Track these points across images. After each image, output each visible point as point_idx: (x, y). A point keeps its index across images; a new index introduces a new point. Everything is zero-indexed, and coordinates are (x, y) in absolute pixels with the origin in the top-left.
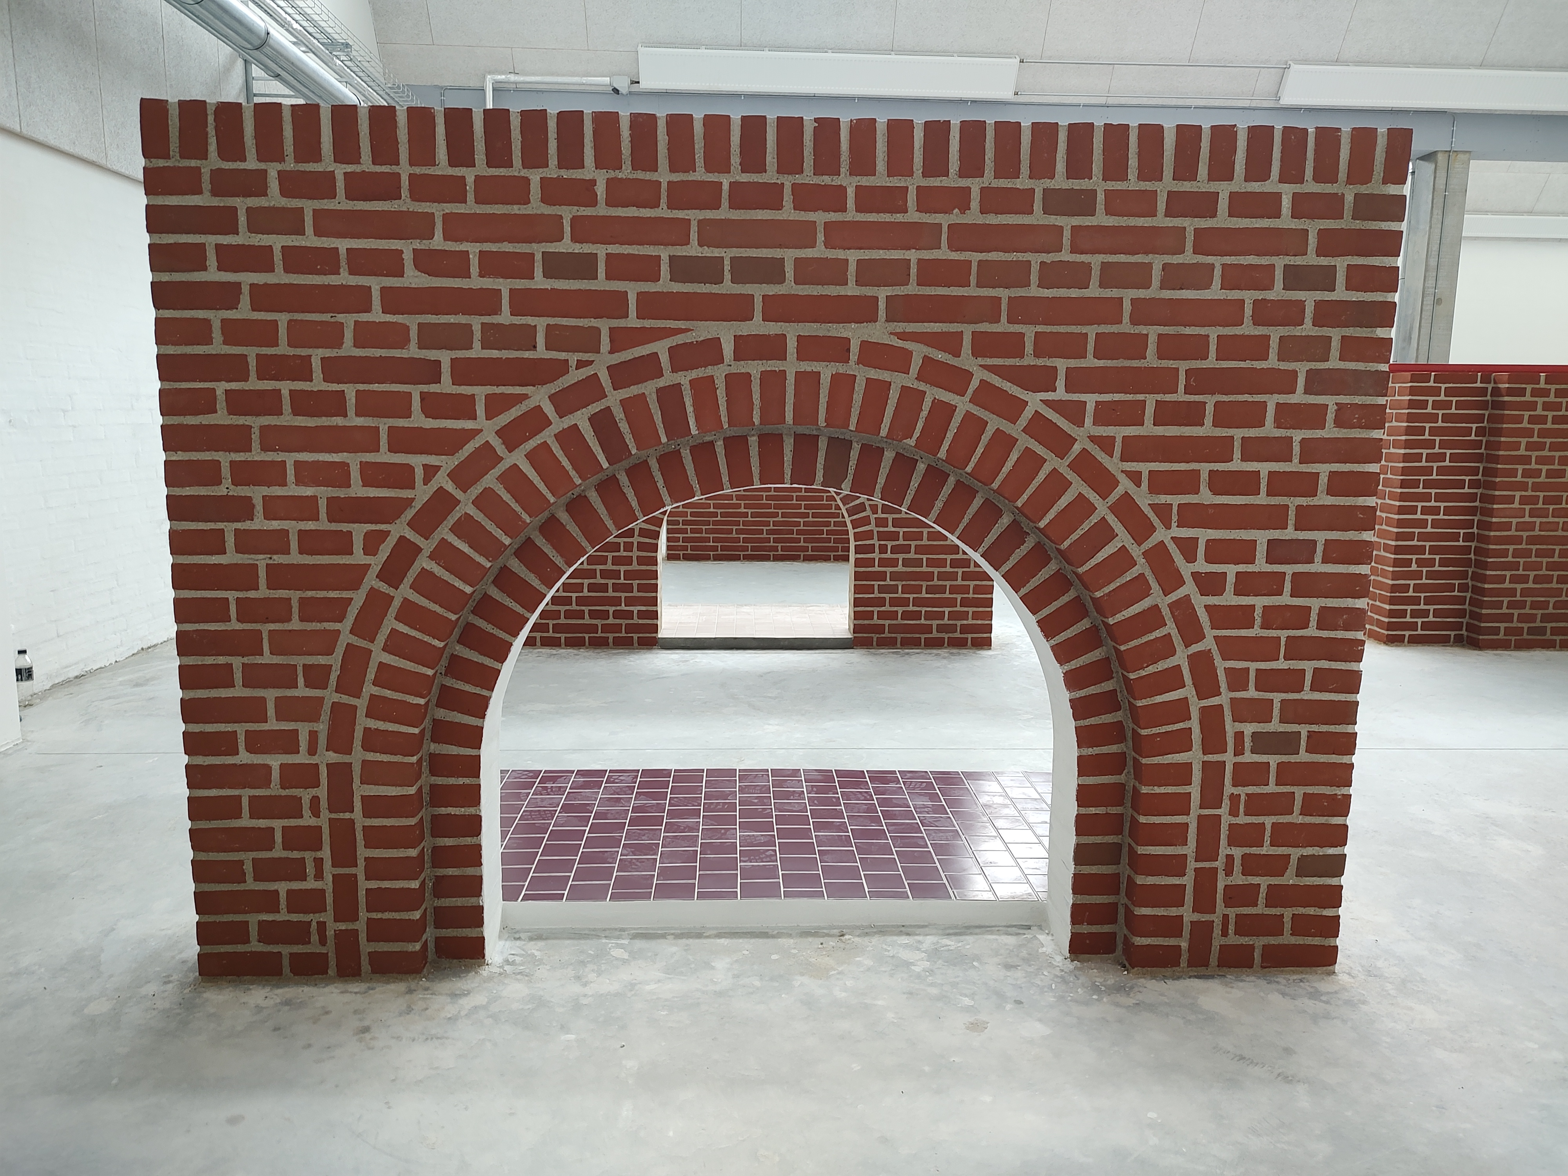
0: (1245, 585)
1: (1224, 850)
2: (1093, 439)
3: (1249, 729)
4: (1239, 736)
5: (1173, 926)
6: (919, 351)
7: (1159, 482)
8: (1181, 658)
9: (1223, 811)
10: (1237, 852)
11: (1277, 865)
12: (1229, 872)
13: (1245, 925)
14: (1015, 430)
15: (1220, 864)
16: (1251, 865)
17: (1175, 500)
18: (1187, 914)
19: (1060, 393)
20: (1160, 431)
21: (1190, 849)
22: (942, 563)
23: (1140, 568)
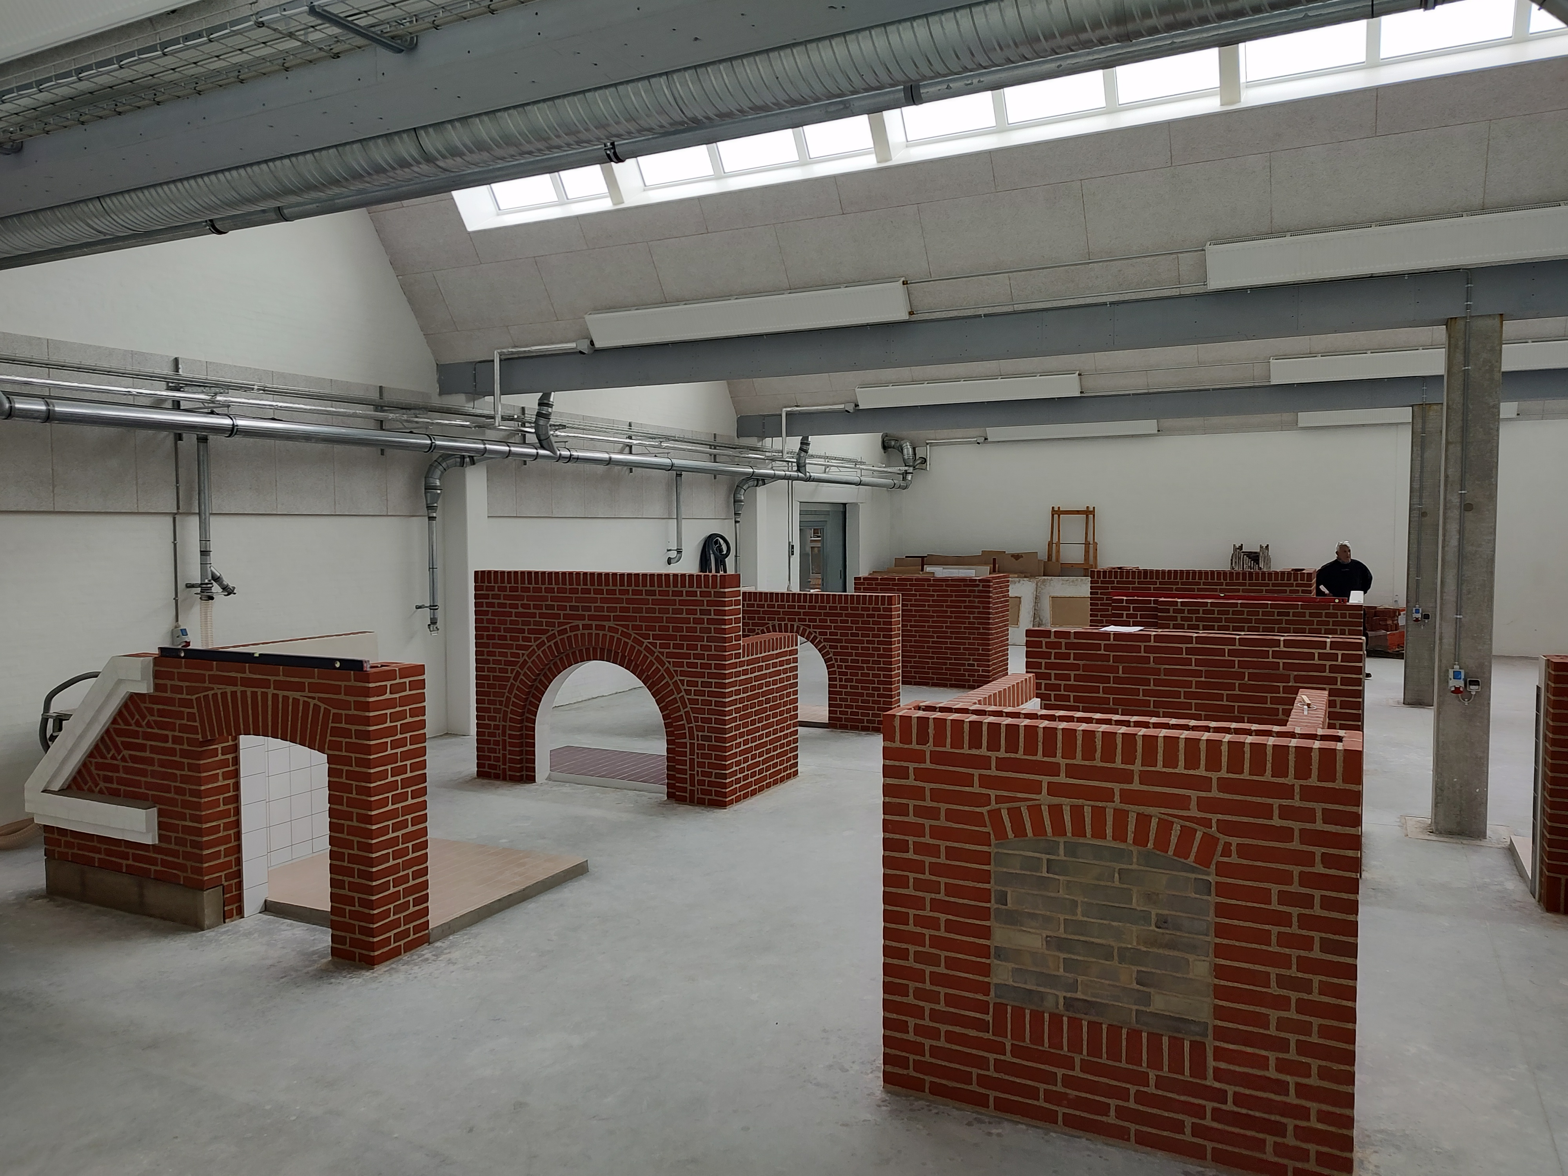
0: (696, 693)
1: (696, 769)
2: (659, 652)
3: (700, 734)
4: (698, 735)
5: (684, 790)
6: (620, 628)
7: (675, 664)
8: (682, 713)
9: (695, 757)
10: (700, 770)
11: (709, 775)
12: (698, 775)
13: (703, 792)
14: (642, 649)
15: (695, 772)
16: (704, 774)
17: (679, 669)
18: (688, 786)
19: (651, 640)
20: (674, 651)
21: (688, 767)
22: (868, 688)
23: (672, 687)
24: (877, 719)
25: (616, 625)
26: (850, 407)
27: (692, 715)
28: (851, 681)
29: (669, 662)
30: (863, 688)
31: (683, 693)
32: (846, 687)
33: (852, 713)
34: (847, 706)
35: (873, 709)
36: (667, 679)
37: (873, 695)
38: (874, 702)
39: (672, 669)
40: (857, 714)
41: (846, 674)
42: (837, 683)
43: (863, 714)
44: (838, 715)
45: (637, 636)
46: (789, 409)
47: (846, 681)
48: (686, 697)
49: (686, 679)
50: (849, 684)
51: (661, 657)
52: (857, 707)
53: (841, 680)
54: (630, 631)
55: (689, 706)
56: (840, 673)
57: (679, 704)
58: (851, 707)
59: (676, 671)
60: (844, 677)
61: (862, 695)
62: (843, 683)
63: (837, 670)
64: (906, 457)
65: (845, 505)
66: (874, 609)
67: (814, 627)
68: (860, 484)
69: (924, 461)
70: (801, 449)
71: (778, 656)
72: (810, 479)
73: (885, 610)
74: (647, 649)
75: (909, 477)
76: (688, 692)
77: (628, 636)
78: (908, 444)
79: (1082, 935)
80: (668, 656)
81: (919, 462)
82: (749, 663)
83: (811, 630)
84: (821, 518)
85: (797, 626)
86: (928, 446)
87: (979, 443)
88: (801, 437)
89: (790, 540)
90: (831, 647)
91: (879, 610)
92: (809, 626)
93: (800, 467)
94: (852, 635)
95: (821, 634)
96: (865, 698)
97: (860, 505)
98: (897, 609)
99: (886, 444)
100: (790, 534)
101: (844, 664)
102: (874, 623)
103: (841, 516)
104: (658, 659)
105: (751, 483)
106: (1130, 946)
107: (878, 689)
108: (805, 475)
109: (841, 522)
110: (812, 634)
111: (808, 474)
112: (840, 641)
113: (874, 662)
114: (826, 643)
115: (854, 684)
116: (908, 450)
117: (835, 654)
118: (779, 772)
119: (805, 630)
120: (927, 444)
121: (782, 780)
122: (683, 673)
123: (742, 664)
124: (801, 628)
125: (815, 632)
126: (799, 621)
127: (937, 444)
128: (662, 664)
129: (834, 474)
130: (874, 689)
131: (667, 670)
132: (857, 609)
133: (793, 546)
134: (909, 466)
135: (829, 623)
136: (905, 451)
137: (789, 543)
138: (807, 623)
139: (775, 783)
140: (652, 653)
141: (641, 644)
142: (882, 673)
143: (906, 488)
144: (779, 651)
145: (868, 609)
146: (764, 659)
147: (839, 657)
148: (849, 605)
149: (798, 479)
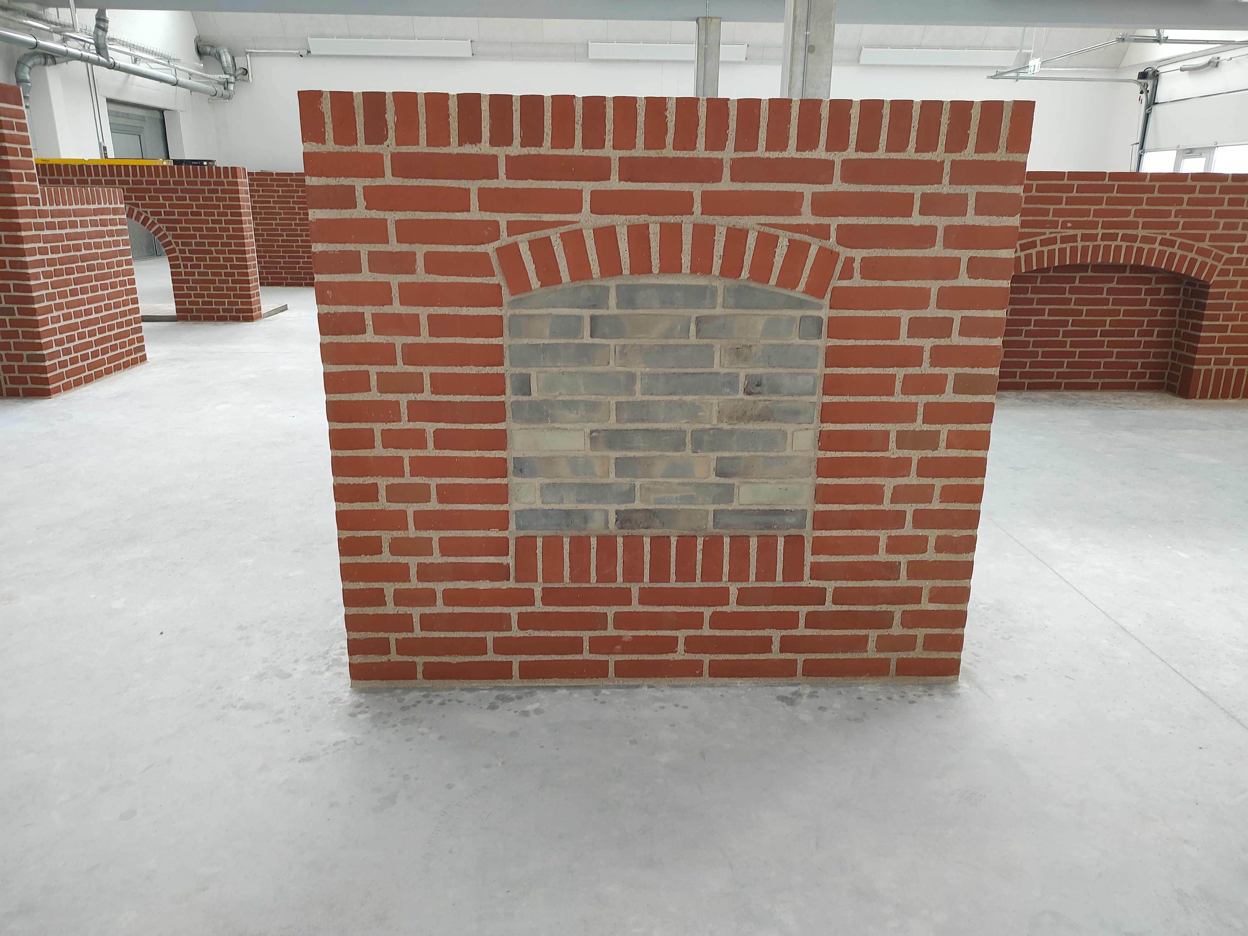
24: (234, 308)
28: (199, 266)
30: (213, 274)
34: (196, 296)
35: (228, 296)
37: (227, 282)
38: (228, 289)
40: (210, 303)
41: (191, 259)
42: (182, 270)
43: (217, 303)
44: (188, 306)
47: (192, 267)
50: (196, 271)
52: (209, 296)
53: (186, 266)
56: (184, 259)
58: (202, 296)
60: (189, 264)
63: (180, 256)
64: (225, 64)
65: (161, 111)
66: (216, 183)
68: (176, 84)
69: (246, 72)
70: (97, 26)
72: (113, 66)
75: (231, 87)
79: (643, 421)
81: (240, 72)
83: (141, 210)
86: (248, 56)
87: (301, 56)
89: (101, 140)
91: (222, 184)
92: (137, 205)
93: (101, 49)
95: (153, 214)
96: (217, 285)
97: (181, 114)
98: (243, 184)
99: (200, 50)
101: (187, 249)
102: (218, 199)
103: (159, 126)
105: (37, 60)
106: (708, 426)
107: (233, 274)
108: (108, 60)
109: (160, 131)
110: (142, 214)
111: (111, 60)
112: (179, 222)
113: (223, 245)
114: (161, 225)
115: (202, 270)
117: (174, 237)
118: (121, 356)
119: (132, 210)
120: (247, 53)
121: (126, 365)
123: (43, 214)
125: (146, 212)
127: (257, 54)
129: (142, 67)
130: (226, 274)
132: (195, 183)
133: (105, 148)
134: (230, 75)
135: (161, 201)
136: (224, 58)
137: (100, 144)
138: (134, 201)
139: (118, 368)
142: (234, 256)
143: (229, 98)
144: (96, 206)
145: (209, 183)
146: (76, 213)
148: (184, 179)
149: (98, 63)
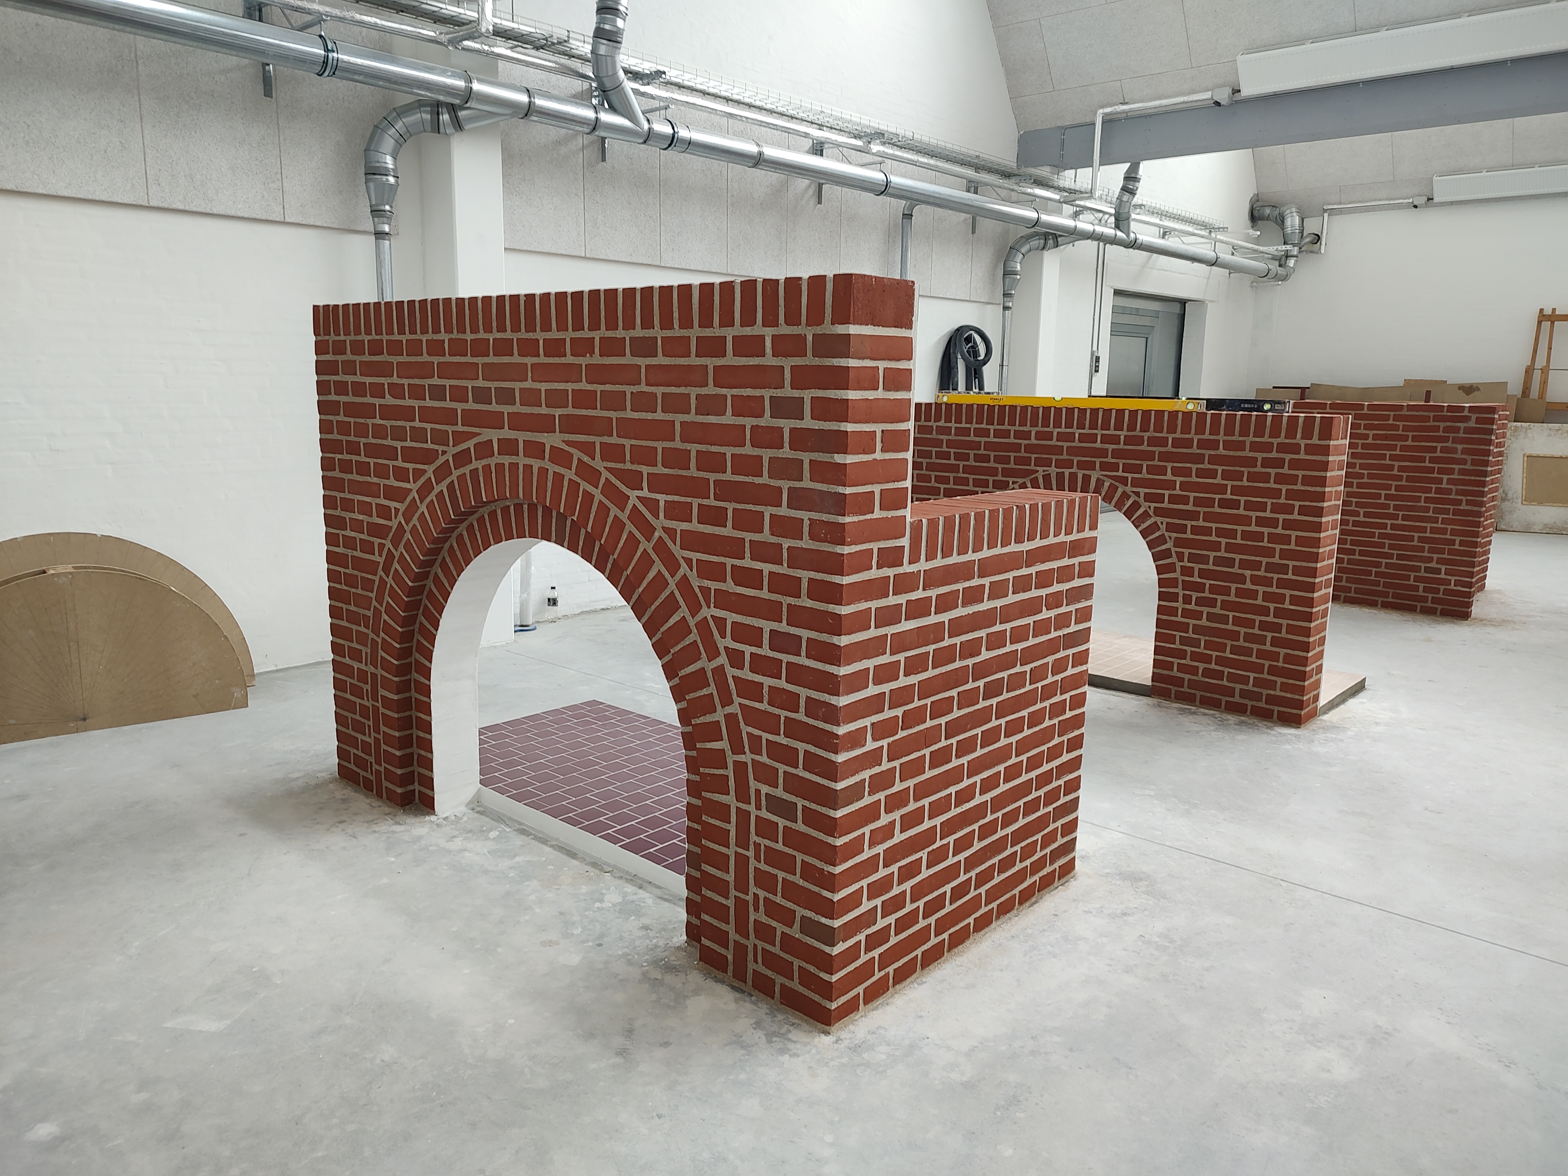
0: (758, 664)
1: (753, 889)
2: (664, 529)
3: (765, 789)
4: (758, 792)
6: (577, 454)
7: (703, 569)
8: (721, 715)
9: (751, 854)
10: (762, 894)
11: (787, 917)
12: (756, 909)
13: (770, 961)
14: (624, 516)
15: (750, 898)
16: (773, 910)
17: (713, 585)
18: (732, 932)
19: (644, 492)
20: (701, 528)
21: (731, 878)
22: (1250, 624)
23: (694, 636)
24: (1265, 692)
25: (567, 443)
26: (1223, 96)
27: (745, 729)
28: (1212, 603)
29: (689, 561)
30: (1237, 621)
31: (723, 659)
32: (1198, 615)
33: (1207, 673)
34: (1195, 657)
35: (1259, 668)
36: (683, 611)
37: (1261, 640)
38: (1261, 654)
39: (696, 583)
40: (1219, 675)
41: (1200, 588)
42: (1179, 605)
43: (1232, 678)
44: (1175, 672)
45: (613, 480)
46: (1108, 110)
47: (1200, 602)
48: (730, 672)
49: (732, 617)
50: (1205, 610)
51: (669, 543)
52: (1220, 661)
53: (1187, 600)
54: (598, 464)
55: (737, 700)
56: (1187, 586)
57: (712, 689)
58: (1207, 659)
59: (705, 591)
60: (1195, 595)
61: (1235, 636)
62: (1193, 606)
63: (1181, 578)
64: (1289, 230)
65: (1183, 302)
66: (1282, 448)
67: (1136, 483)
68: (1214, 263)
69: (1318, 238)
70: (1124, 189)
71: (1033, 557)
72: (1134, 245)
73: (1310, 449)
74: (636, 516)
75: (1291, 262)
76: (736, 658)
77: (592, 475)
78: (1294, 210)
80: (691, 541)
81: (1308, 240)
82: (932, 579)
83: (1129, 489)
84: (1146, 321)
85: (1098, 480)
86: (1326, 215)
87: (1416, 207)
88: (1128, 165)
89: (1095, 348)
90: (1170, 528)
91: (1295, 449)
92: (1124, 480)
93: (1121, 220)
94: (1223, 503)
95: (1148, 498)
96: (1241, 643)
97: (1210, 305)
98: (1339, 450)
99: (1256, 213)
100: (1095, 339)
101: (1197, 567)
102: (1280, 478)
103: (1176, 322)
104: (661, 547)
105: (1035, 243)
107: (1277, 628)
108: (1128, 235)
109: (1175, 330)
110: (1129, 497)
111: (1132, 235)
112: (1193, 516)
113: (1270, 567)
114: (1159, 520)
115: (1217, 610)
116: (1292, 221)
117: (1178, 543)
118: (1021, 876)
119: (1113, 489)
120: (1325, 211)
121: (1026, 897)
122: (724, 600)
123: (904, 584)
124: (1107, 484)
125: (1137, 494)
126: (1101, 470)
127: (1341, 212)
128: (672, 565)
129: (1171, 243)
130: (1264, 626)
131: (684, 584)
132: (1240, 446)
133: (1098, 359)
134: (1294, 245)
135: (1169, 476)
136: (1288, 222)
137: (1092, 353)
138: (1120, 473)
139: (1005, 909)
140: (648, 530)
141: (621, 500)
142: (1288, 593)
143: (1285, 278)
144: (1038, 543)
145: (1268, 447)
146: (986, 568)
147: (1187, 552)
148: (1221, 437)
149: (1114, 241)
